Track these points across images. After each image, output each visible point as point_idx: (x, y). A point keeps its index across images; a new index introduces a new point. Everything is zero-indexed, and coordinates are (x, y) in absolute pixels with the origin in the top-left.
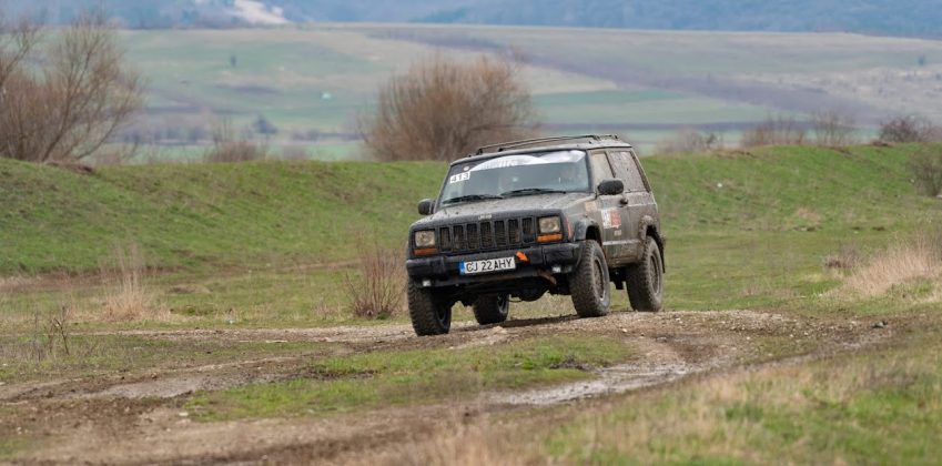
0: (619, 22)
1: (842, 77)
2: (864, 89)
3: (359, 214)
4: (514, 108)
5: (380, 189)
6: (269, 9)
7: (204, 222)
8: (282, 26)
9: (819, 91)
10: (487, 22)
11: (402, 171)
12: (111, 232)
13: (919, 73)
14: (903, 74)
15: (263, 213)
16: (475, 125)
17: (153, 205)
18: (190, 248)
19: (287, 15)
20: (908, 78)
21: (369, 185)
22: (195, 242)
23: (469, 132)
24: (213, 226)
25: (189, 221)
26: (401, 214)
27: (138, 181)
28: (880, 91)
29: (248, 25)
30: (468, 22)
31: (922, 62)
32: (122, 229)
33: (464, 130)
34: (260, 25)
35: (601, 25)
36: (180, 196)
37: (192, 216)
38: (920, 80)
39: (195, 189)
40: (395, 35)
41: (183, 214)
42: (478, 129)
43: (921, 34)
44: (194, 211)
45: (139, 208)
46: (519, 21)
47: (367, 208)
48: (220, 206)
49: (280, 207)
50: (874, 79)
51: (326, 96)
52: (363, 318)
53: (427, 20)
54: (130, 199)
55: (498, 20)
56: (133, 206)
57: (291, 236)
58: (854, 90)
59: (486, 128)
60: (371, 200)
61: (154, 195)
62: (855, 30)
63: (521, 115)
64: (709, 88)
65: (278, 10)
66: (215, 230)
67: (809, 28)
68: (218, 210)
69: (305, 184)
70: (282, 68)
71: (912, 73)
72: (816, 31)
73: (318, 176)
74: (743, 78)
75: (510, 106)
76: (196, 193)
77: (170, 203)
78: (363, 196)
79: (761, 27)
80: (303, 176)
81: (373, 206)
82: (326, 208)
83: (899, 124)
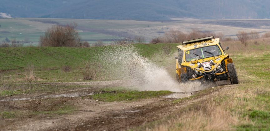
0: (83, 18)
1: (131, 29)
2: (136, 32)
3: (53, 58)
4: (75, 36)
5: (56, 53)
6: (8, 15)
7: (21, 60)
8: (11, 18)
9: (126, 33)
10: (55, 18)
11: (60, 49)
12: (2, 62)
13: (148, 29)
14: (144, 29)
15: (33, 58)
16: (66, 39)
17: (9, 56)
18: (19, 65)
19: (11, 16)
20: (146, 30)
21: (54, 52)
22: (20, 64)
23: (65, 41)
24: (23, 61)
25: (18, 60)
26: (61, 58)
27: (6, 51)
28: (140, 32)
29: (3, 18)
30: (51, 18)
31: (148, 26)
32: (4, 61)
33: (64, 40)
34: (6, 18)
35: (79, 18)
36: (15, 54)
37: (18, 59)
38: (148, 30)
39: (18, 53)
40: (35, 20)
41: (16, 58)
42: (67, 40)
43: (148, 20)
44: (19, 57)
45: (7, 57)
46: (62, 17)
47: (54, 57)
48: (24, 56)
49: (36, 57)
50: (138, 30)
51: (21, 33)
52: (86, 80)
53: (41, 17)
54: (5, 55)
55: (57, 17)
56: (6, 56)
57: (40, 63)
58: (134, 32)
59: (68, 40)
60: (54, 55)
61: (10, 54)
62: (134, 20)
63: (76, 37)
64: (103, 32)
65: (10, 15)
66: (24, 61)
67: (124, 19)
68: (24, 57)
69: (40, 52)
70: (11, 28)
71: (146, 29)
72: (126, 20)
73: (43, 50)
74: (110, 30)
75: (74, 35)
76: (18, 54)
77: (13, 56)
78: (53, 54)
79: (113, 19)
80: (40, 50)
81: (55, 56)
82: (46, 57)
83: (156, 39)
